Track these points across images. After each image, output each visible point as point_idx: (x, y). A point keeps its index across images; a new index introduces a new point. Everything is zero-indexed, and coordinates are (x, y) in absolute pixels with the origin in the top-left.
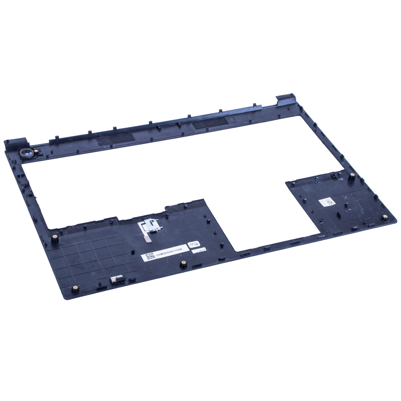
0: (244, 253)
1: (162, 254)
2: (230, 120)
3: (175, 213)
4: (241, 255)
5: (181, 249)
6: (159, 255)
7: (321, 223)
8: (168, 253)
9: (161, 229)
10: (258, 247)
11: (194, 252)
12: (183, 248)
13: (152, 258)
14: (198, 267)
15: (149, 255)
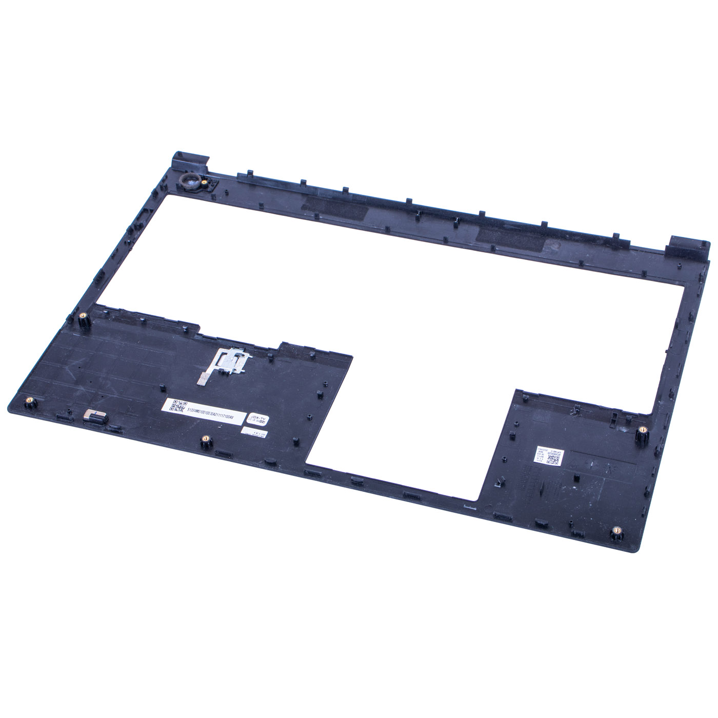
0: (315, 471)
1: (197, 411)
2: (552, 247)
3: (288, 359)
4: (305, 472)
5: (231, 417)
6: (193, 410)
7: (496, 486)
8: (208, 413)
9: (241, 373)
10: (346, 472)
11: (246, 431)
12: (235, 417)
13: (178, 409)
14: (222, 457)
15: (178, 404)
